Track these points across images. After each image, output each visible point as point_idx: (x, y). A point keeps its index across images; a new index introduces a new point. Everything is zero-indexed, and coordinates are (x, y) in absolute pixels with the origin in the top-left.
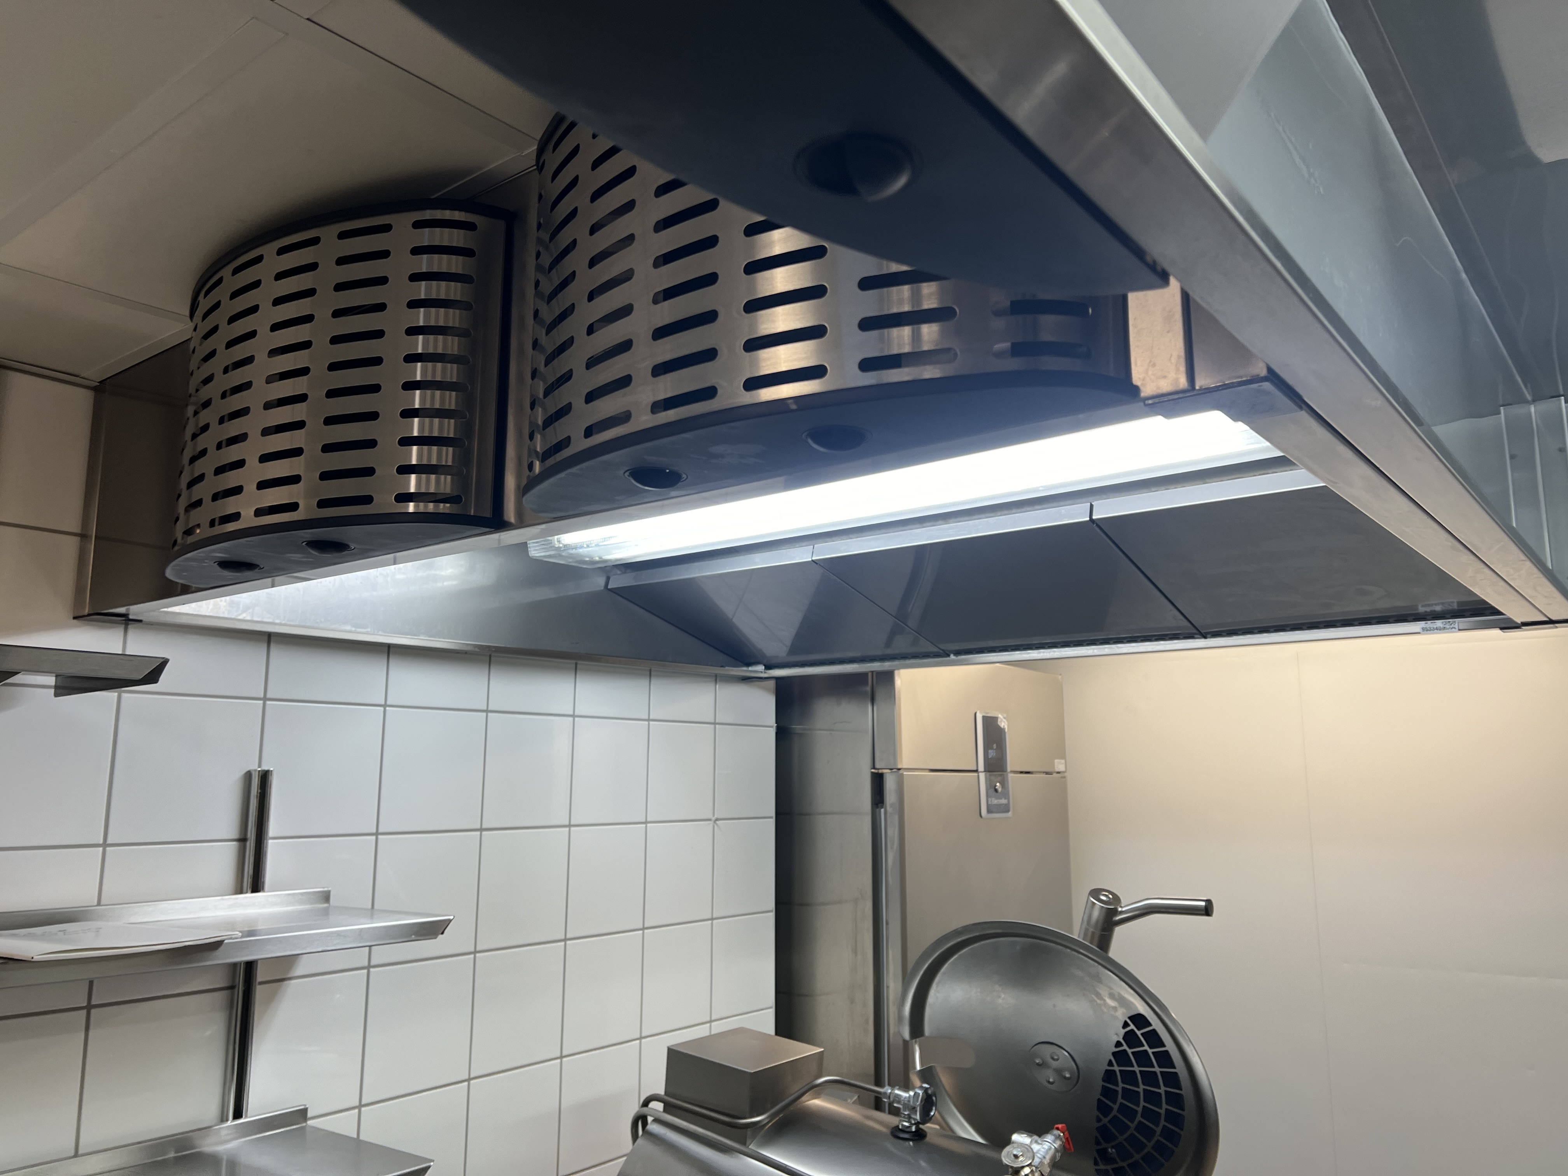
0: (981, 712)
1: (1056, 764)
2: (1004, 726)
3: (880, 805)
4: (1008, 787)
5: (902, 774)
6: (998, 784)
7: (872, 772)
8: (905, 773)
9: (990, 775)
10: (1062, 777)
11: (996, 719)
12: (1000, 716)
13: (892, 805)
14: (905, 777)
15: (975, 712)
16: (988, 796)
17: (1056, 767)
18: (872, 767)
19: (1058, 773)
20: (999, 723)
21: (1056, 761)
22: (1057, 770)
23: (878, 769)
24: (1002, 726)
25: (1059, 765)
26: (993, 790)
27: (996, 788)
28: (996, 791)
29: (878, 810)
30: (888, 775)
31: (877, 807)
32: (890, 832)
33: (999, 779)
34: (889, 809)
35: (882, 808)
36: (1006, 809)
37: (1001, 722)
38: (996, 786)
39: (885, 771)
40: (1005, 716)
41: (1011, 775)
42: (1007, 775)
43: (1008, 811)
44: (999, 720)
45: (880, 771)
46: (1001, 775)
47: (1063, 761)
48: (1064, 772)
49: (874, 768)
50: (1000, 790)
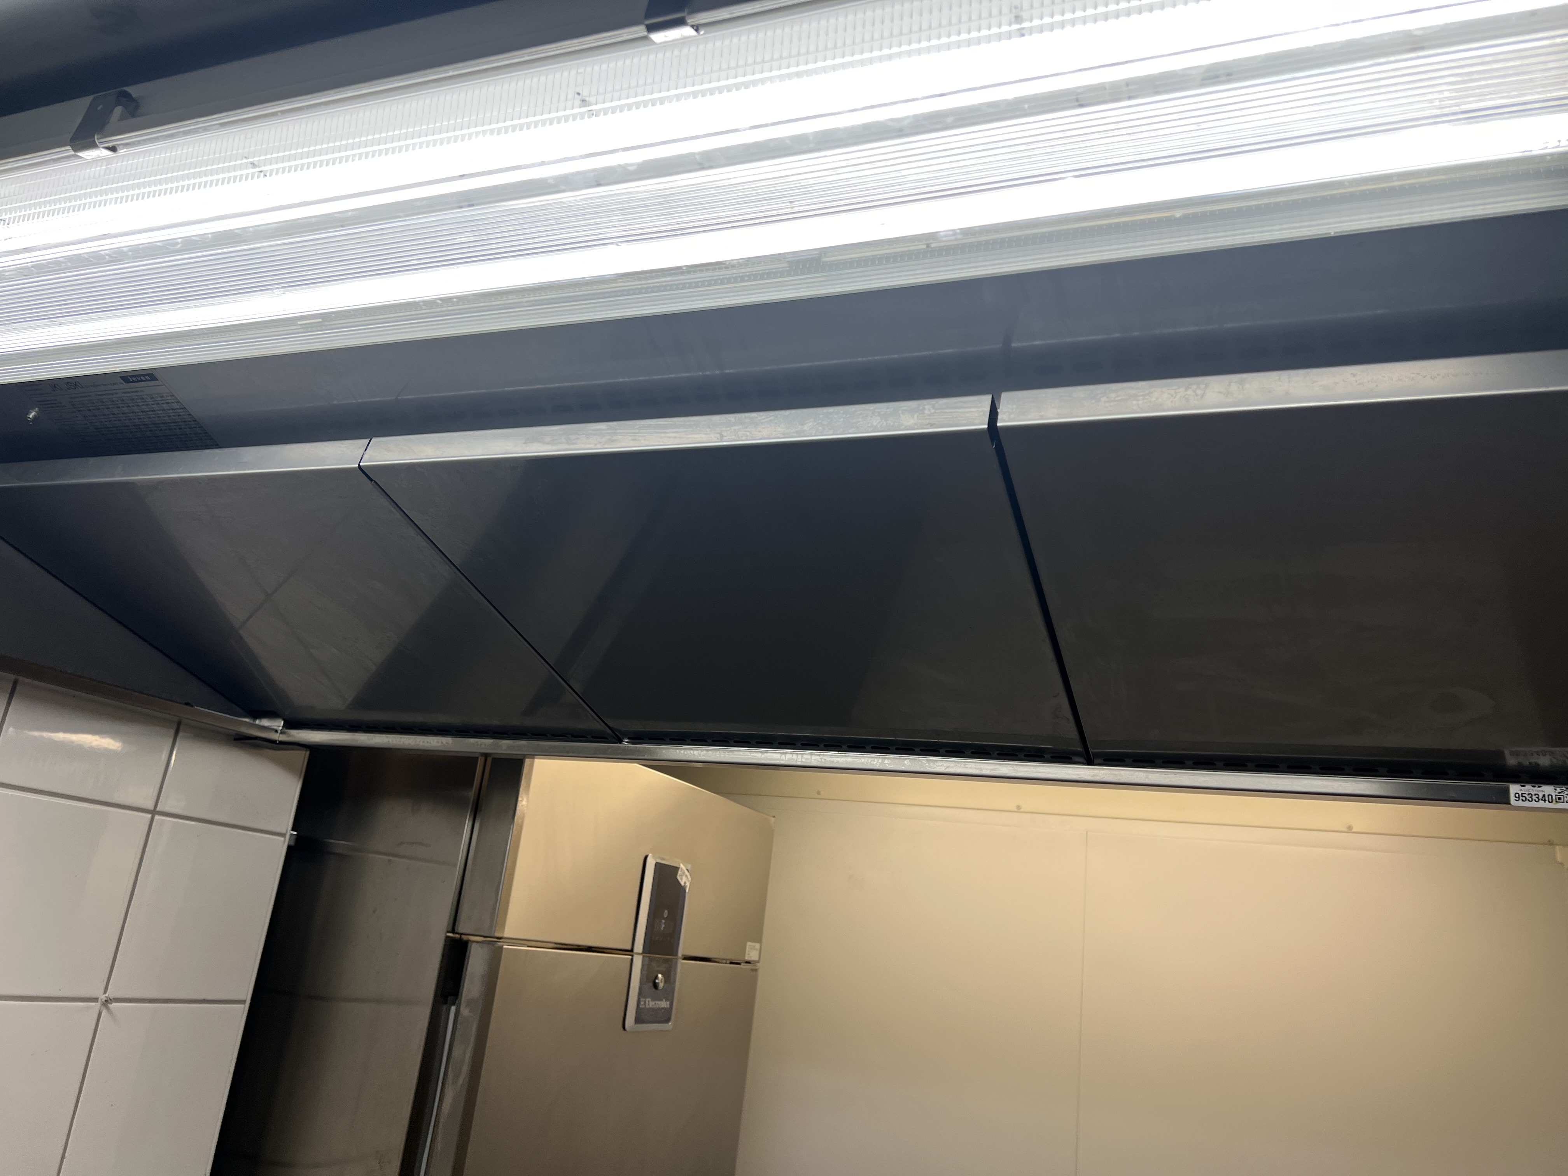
0: (654, 857)
1: (747, 949)
2: (685, 883)
3: (450, 999)
4: (675, 982)
5: (502, 948)
6: (660, 976)
7: (447, 937)
8: (505, 947)
9: (651, 960)
10: (753, 970)
11: (676, 869)
12: (682, 866)
13: (469, 1003)
14: (504, 952)
15: (647, 854)
16: (641, 994)
17: (747, 953)
18: (450, 929)
19: (748, 962)
20: (678, 877)
21: (749, 944)
22: (747, 958)
23: (461, 934)
24: (682, 884)
25: (752, 954)
26: (651, 984)
27: (657, 981)
28: (656, 986)
29: (445, 1007)
30: (474, 945)
31: (445, 1002)
32: (456, 1053)
33: (663, 967)
34: (465, 1011)
35: (454, 1004)
36: (664, 1016)
37: (681, 876)
38: (656, 977)
39: (472, 938)
40: (689, 867)
41: (682, 965)
42: (676, 963)
43: (668, 1020)
44: (680, 872)
45: (465, 938)
46: (667, 961)
47: (757, 945)
48: (758, 962)
49: (453, 931)
50: (661, 985)
